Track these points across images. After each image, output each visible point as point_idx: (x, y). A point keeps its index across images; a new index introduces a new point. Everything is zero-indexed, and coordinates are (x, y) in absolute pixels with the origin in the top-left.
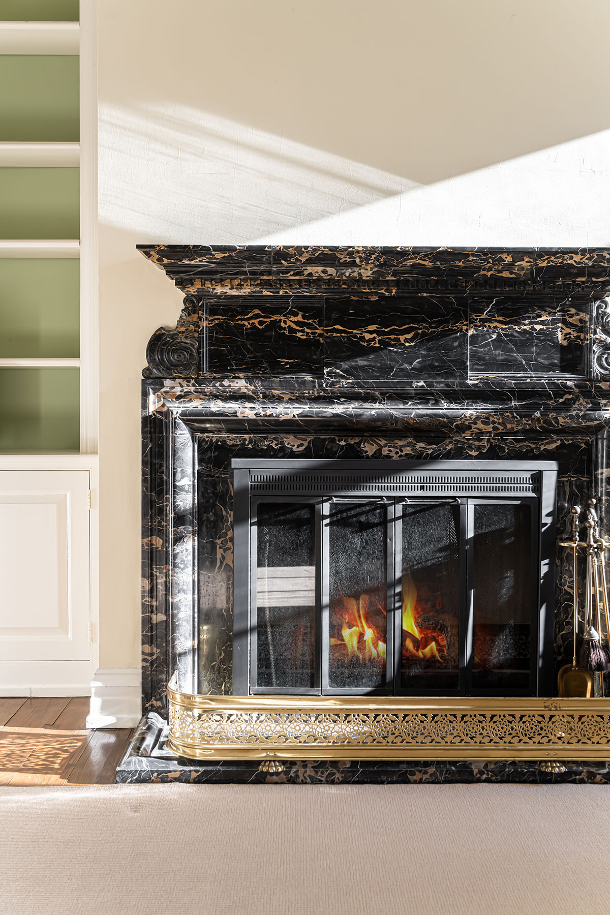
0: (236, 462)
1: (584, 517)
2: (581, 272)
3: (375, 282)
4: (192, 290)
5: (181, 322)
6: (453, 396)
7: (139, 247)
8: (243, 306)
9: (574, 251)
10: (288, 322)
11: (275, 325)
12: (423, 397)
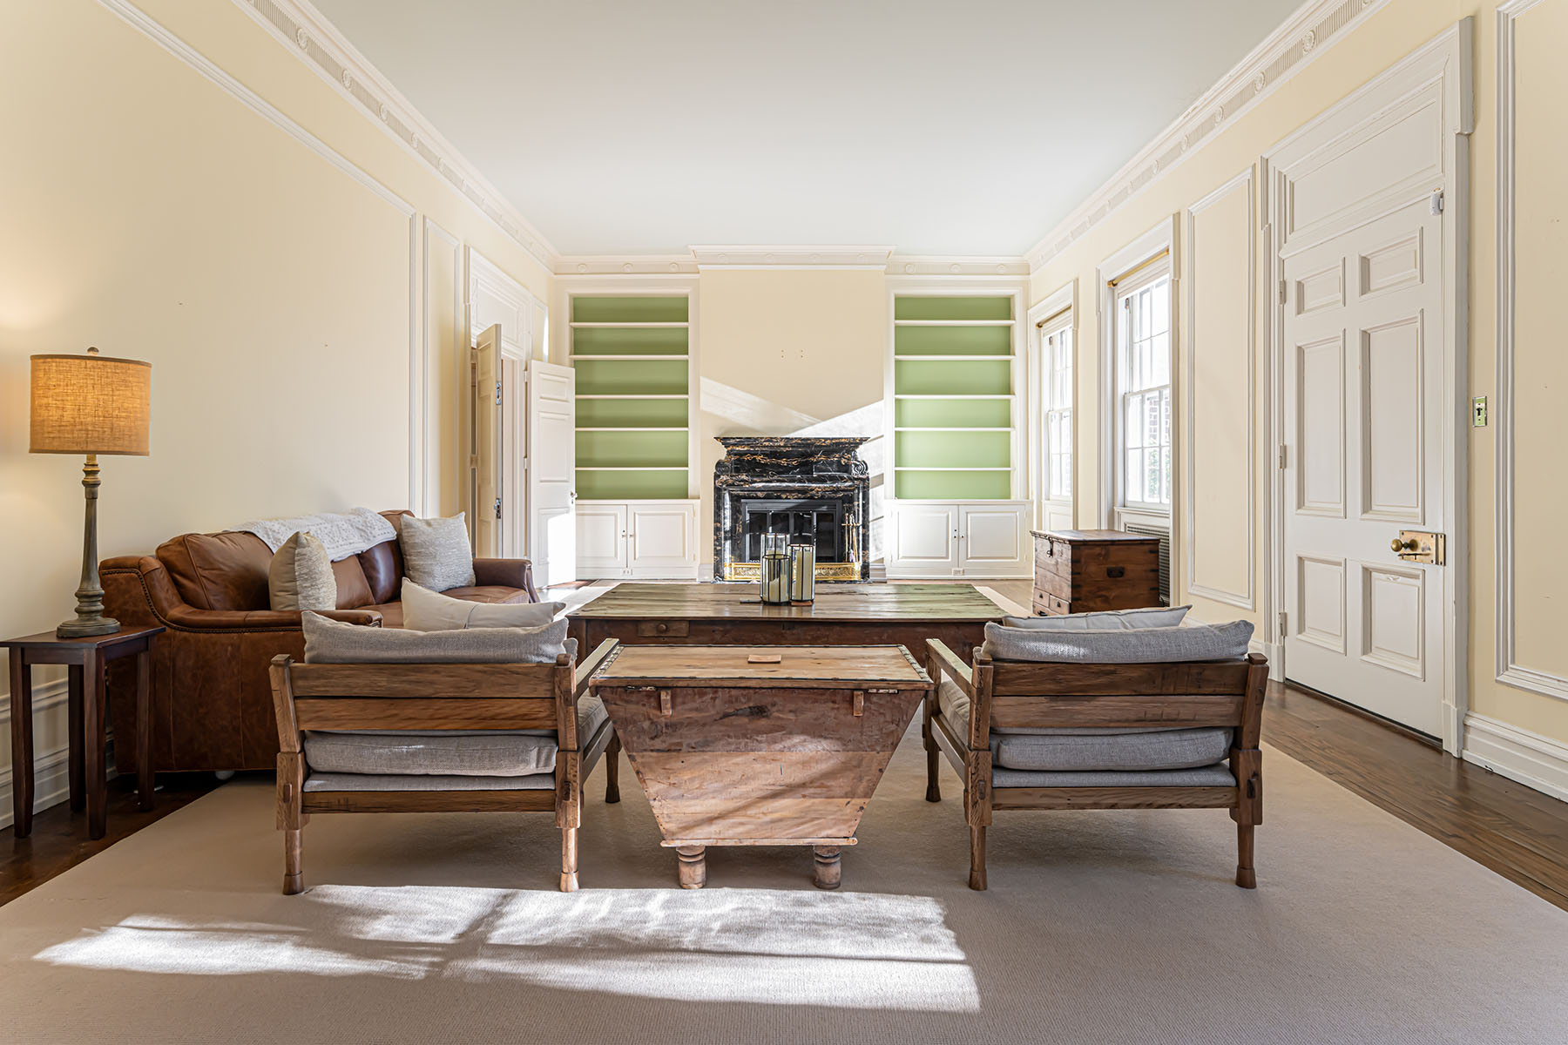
0: (742, 500)
1: (848, 517)
2: (846, 443)
3: (785, 446)
4: (729, 449)
5: (726, 458)
6: (809, 481)
7: (716, 438)
8: (745, 453)
9: (842, 438)
10: (758, 458)
11: (755, 459)
12: (800, 481)
